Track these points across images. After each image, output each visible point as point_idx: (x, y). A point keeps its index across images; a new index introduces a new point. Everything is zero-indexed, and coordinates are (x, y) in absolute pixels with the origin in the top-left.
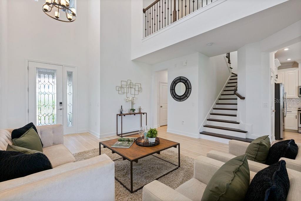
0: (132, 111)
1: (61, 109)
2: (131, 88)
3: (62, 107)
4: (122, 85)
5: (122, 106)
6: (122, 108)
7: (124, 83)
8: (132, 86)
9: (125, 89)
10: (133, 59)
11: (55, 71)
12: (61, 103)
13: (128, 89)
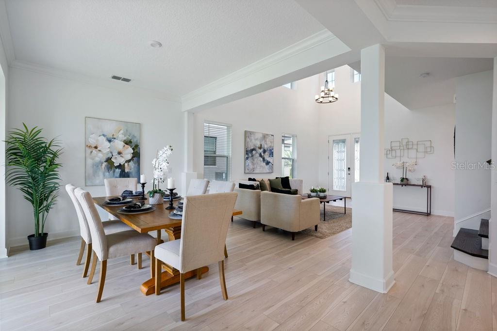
1: (349, 174)
2: (408, 149)
3: (349, 172)
4: (391, 147)
5: (388, 173)
6: (388, 176)
7: (398, 144)
8: (410, 147)
9: (398, 152)
11: (345, 140)
12: (349, 169)
13: (402, 151)
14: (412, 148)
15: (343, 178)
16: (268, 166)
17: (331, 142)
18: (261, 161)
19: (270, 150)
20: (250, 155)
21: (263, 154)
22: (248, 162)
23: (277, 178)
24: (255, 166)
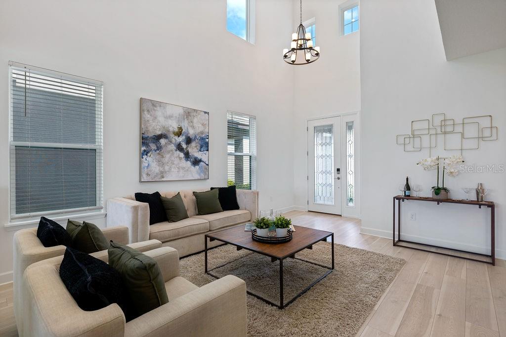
1: (339, 179)
2: (445, 133)
3: (339, 176)
4: (413, 131)
5: (407, 179)
6: (407, 183)
7: (425, 125)
8: (449, 129)
9: (426, 139)
11: (332, 126)
12: (338, 170)
13: (433, 137)
14: (452, 132)
15: (330, 185)
16: (197, 167)
17: (311, 129)
18: (180, 158)
19: (202, 139)
20: (153, 146)
21: (184, 146)
22: (150, 159)
23: (212, 189)
24: (167, 168)
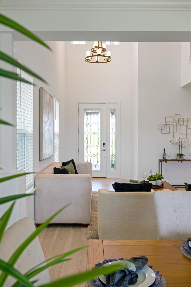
0: (179, 156)
1: (104, 150)
2: (180, 125)
3: (105, 148)
4: (166, 123)
5: (165, 150)
6: (165, 152)
7: (171, 120)
8: (182, 123)
9: (172, 127)
10: (183, 86)
12: (104, 144)
13: (175, 127)
14: (183, 125)
